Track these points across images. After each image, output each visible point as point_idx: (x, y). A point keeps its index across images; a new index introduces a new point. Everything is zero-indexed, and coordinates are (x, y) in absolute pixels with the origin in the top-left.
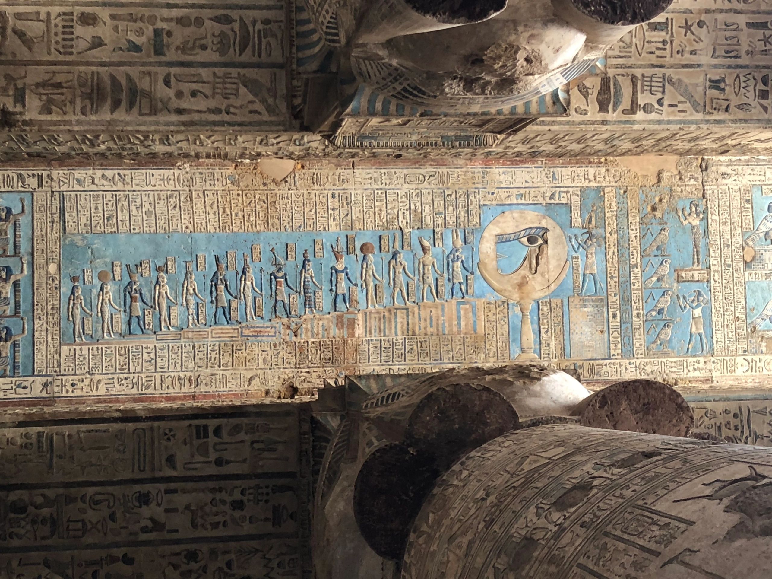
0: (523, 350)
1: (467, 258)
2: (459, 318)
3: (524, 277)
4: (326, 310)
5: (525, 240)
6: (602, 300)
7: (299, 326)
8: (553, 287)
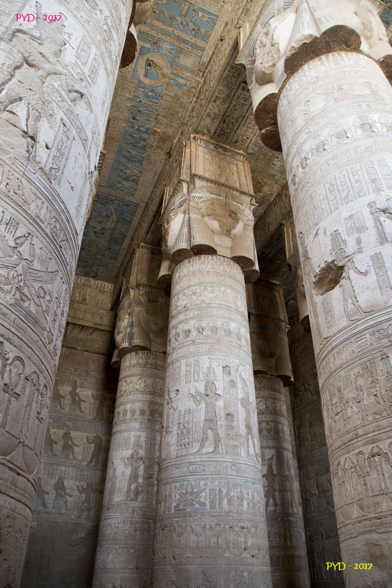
0: (186, 85)
1: (148, 89)
2: (167, 100)
3: (162, 74)
4: (149, 136)
5: (149, 68)
6: (180, 50)
7: (150, 145)
8: (169, 66)
